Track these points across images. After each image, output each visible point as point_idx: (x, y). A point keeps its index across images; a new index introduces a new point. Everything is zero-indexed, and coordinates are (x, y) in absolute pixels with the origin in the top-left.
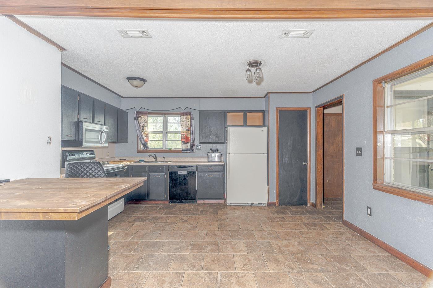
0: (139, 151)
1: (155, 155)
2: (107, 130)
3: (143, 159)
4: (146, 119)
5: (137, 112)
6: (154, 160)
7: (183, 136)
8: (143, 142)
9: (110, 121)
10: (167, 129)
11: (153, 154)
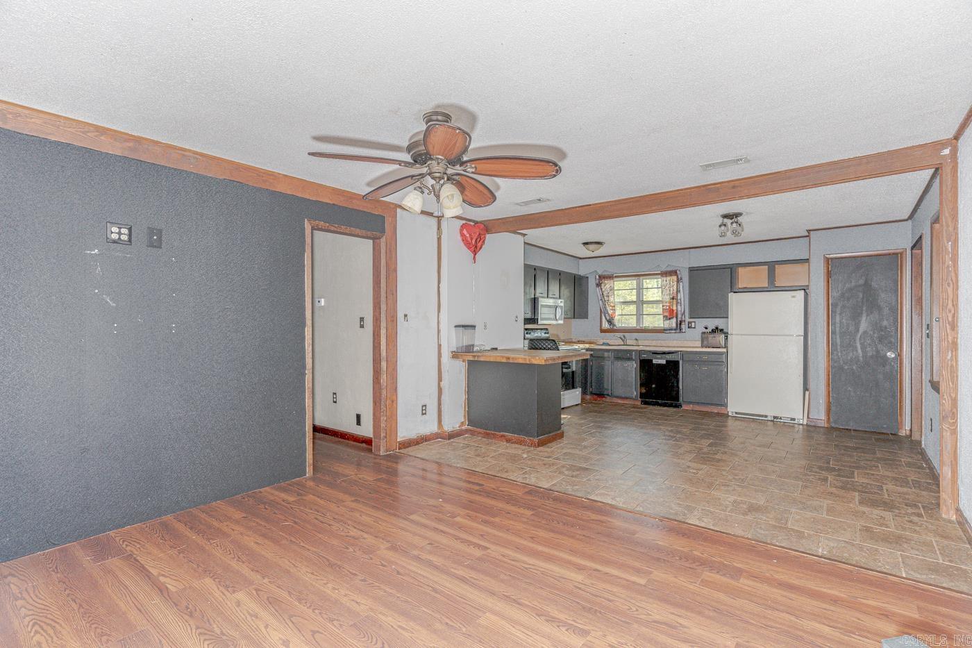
0: (603, 331)
1: (624, 336)
2: (562, 304)
3: (608, 341)
4: (612, 285)
5: (600, 277)
6: (623, 343)
7: (665, 307)
8: (608, 318)
9: (566, 292)
10: (643, 298)
11: (621, 335)
